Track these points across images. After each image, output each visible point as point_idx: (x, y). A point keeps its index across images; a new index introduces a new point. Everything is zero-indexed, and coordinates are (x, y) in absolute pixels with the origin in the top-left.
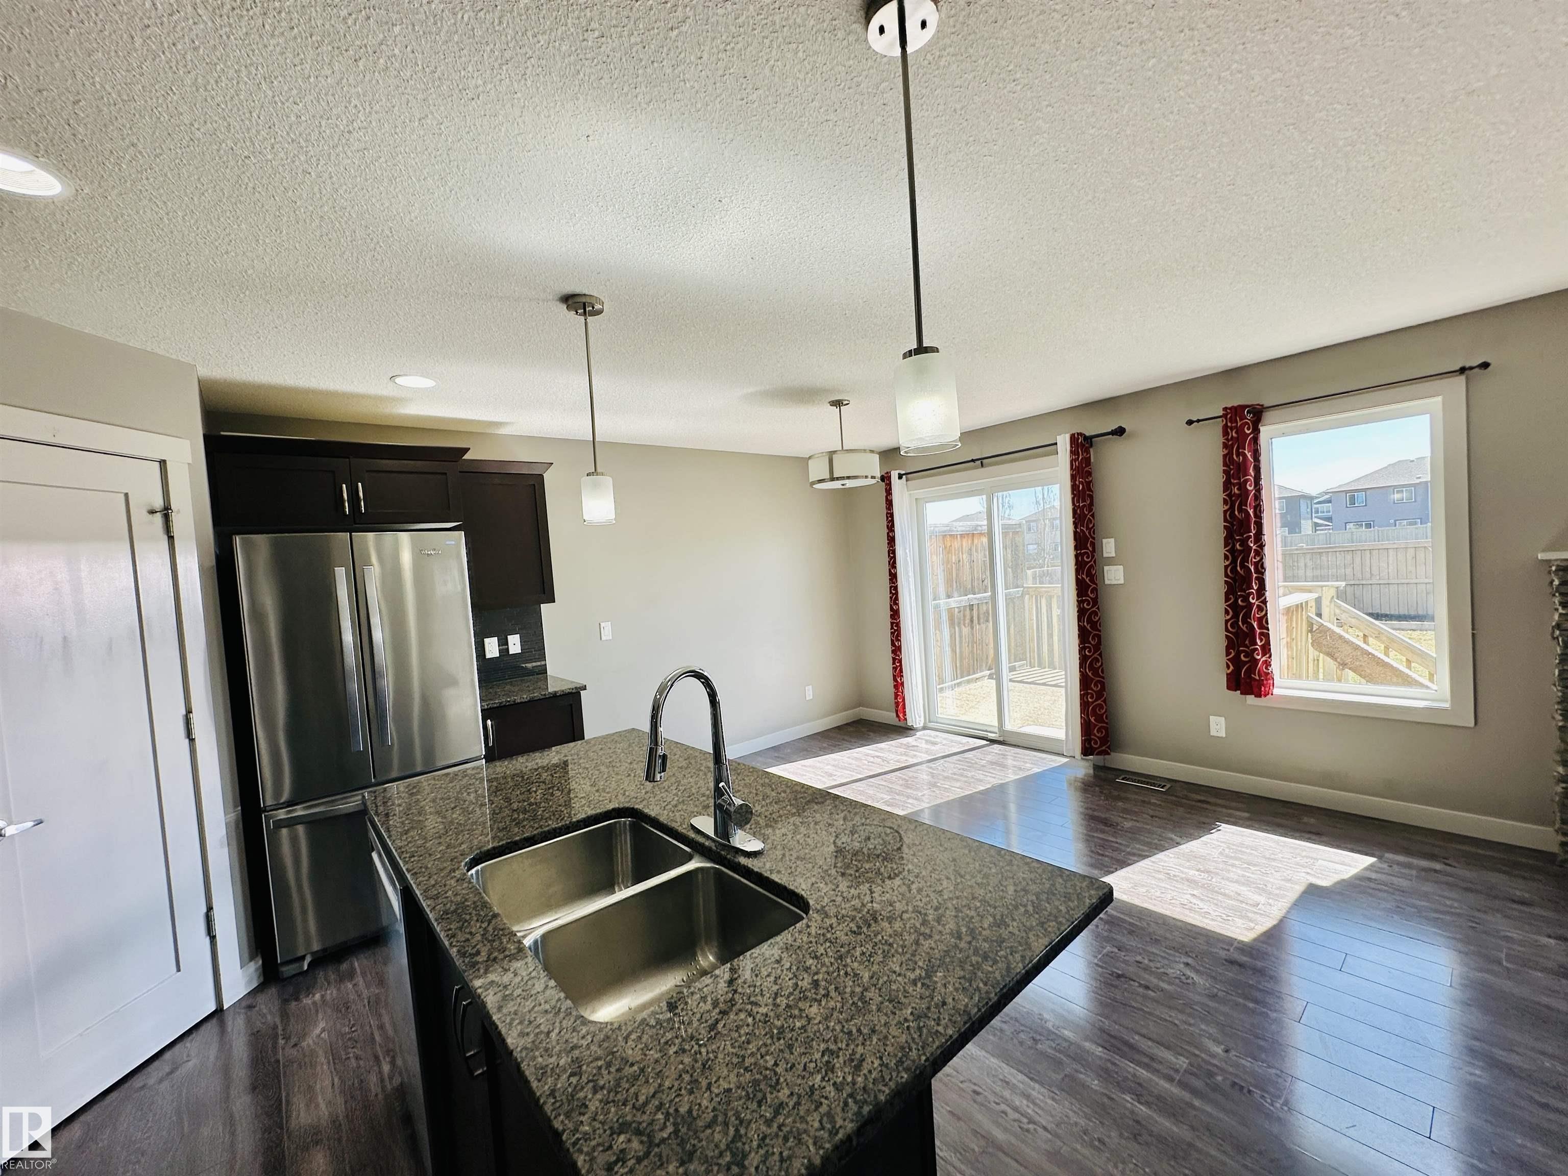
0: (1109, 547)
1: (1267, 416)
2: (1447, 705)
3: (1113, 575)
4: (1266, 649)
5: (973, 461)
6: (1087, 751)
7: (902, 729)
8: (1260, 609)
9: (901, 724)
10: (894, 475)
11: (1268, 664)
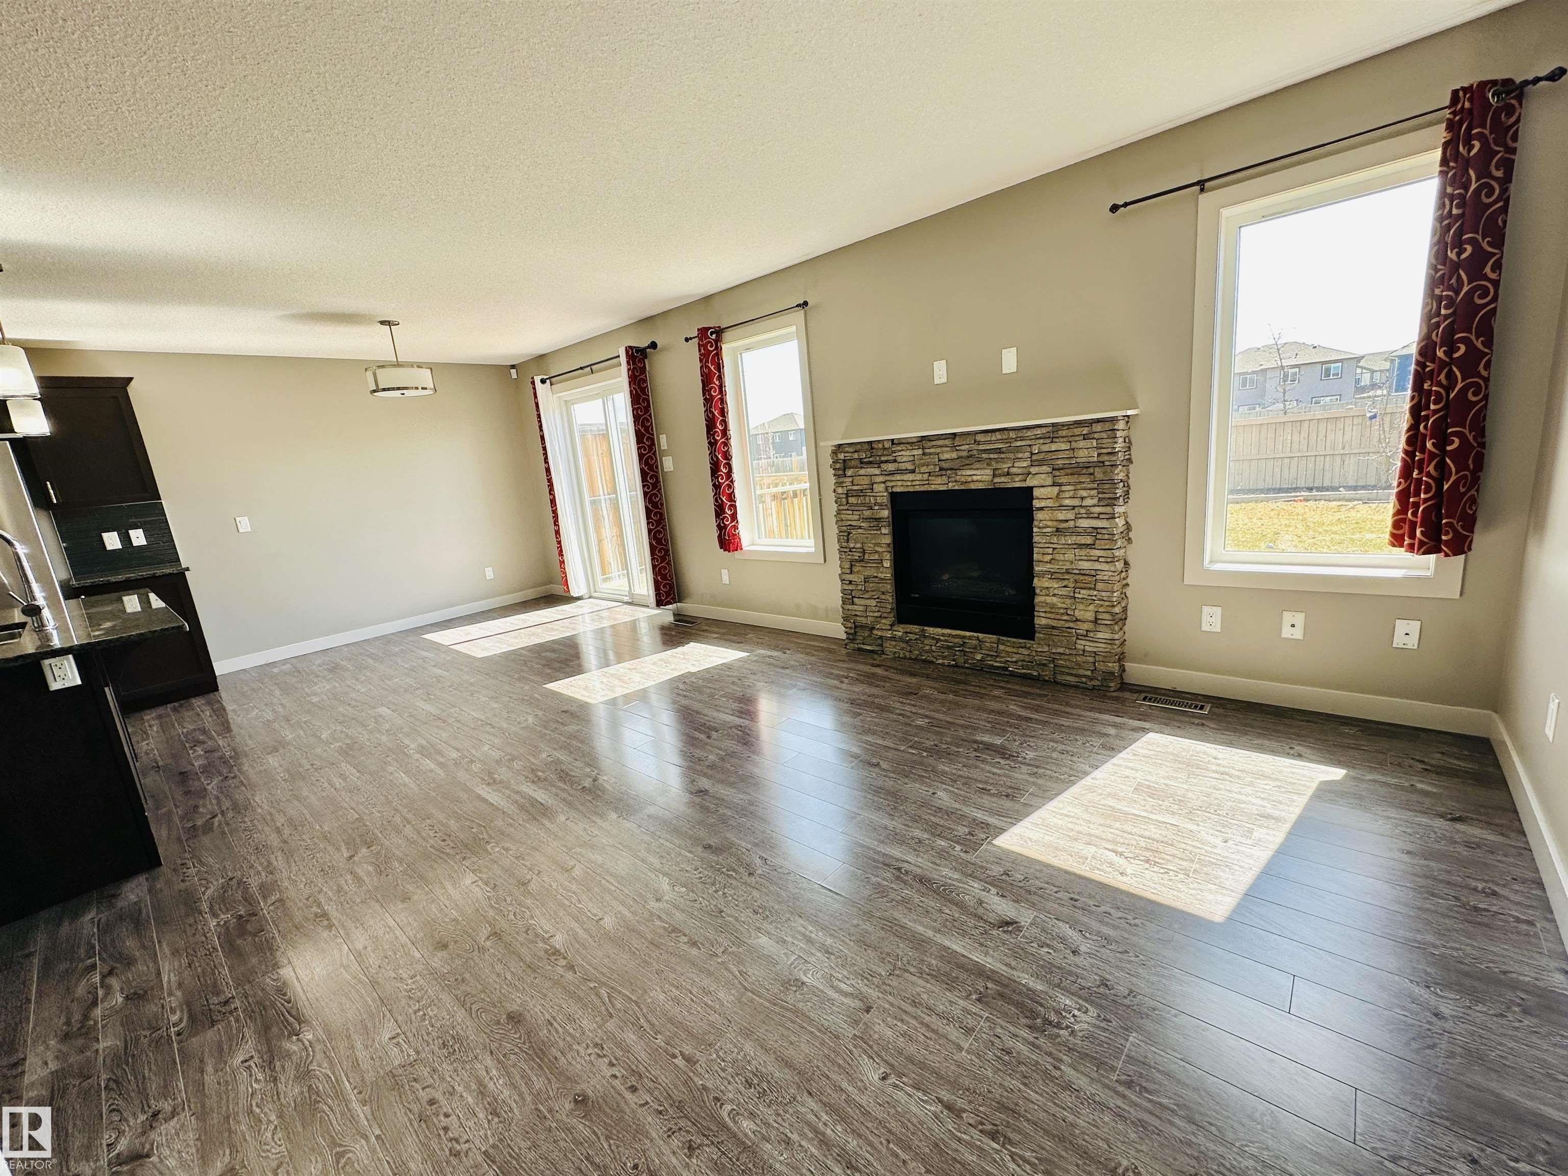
0: (663, 441)
1: (726, 336)
2: (813, 550)
3: (668, 464)
4: (734, 517)
5: (581, 368)
6: (659, 603)
7: (568, 599)
8: (729, 486)
9: (567, 595)
10: (537, 379)
11: (736, 527)
